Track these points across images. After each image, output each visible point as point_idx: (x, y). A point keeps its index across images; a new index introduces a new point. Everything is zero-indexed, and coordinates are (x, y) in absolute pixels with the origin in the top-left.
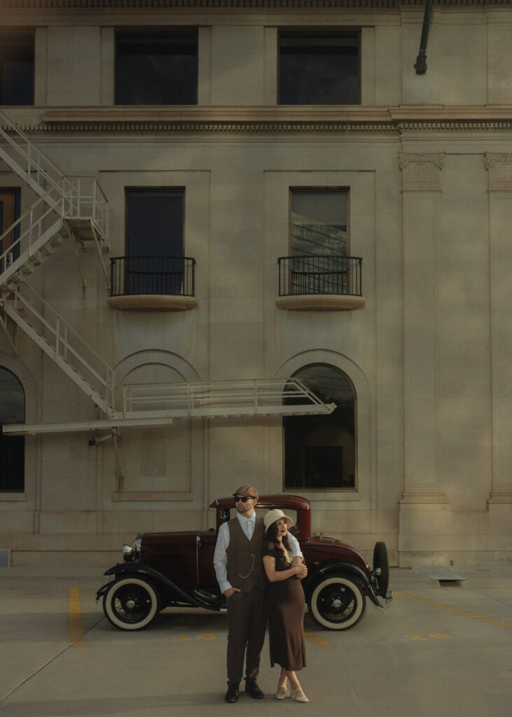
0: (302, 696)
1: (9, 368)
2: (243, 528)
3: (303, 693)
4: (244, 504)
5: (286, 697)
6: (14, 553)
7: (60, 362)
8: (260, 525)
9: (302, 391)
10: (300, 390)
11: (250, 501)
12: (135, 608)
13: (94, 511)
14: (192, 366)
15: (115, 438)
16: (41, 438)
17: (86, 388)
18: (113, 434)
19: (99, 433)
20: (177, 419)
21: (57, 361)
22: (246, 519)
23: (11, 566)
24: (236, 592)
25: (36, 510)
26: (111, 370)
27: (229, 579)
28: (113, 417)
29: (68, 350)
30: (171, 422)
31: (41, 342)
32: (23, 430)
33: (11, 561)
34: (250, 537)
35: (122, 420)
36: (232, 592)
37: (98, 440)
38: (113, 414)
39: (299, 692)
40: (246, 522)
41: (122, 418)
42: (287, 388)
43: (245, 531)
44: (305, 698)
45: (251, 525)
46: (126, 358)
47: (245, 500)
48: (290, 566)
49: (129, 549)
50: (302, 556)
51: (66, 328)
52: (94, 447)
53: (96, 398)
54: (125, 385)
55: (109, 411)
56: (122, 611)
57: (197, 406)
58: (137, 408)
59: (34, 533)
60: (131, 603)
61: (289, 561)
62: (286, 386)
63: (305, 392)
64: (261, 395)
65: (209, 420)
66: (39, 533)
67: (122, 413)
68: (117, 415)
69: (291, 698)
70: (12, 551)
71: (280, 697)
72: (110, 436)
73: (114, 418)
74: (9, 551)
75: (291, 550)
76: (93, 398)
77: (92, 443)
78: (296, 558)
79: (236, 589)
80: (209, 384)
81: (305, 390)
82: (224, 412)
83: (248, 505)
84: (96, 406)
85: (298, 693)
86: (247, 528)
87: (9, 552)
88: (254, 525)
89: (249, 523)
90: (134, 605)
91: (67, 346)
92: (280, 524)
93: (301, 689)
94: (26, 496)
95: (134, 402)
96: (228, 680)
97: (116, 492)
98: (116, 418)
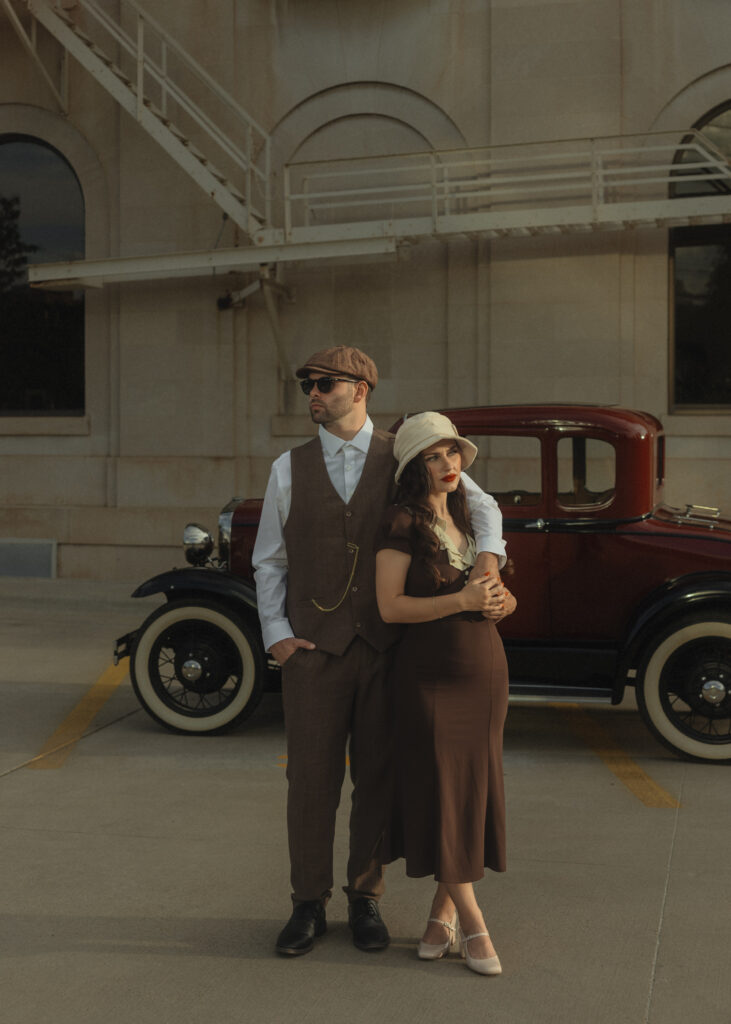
0: (484, 955)
1: (52, 141)
2: (330, 469)
3: (489, 945)
4: (328, 399)
5: (447, 954)
6: (62, 547)
7: (147, 119)
8: (380, 457)
9: (712, 163)
10: (706, 160)
11: (345, 389)
12: (202, 678)
13: (233, 458)
14: (448, 117)
15: (267, 288)
16: (118, 294)
17: (204, 178)
18: (262, 281)
19: (236, 279)
20: (405, 242)
21: (140, 117)
22: (341, 442)
23: (59, 576)
24: (302, 651)
25: (108, 456)
26: (264, 133)
27: (287, 611)
28: (260, 240)
29: (169, 97)
30: (392, 248)
31: (108, 79)
32: (70, 276)
33: (58, 566)
34: (347, 496)
35: (281, 247)
36: (291, 650)
37: (236, 297)
38: (261, 234)
39: (480, 942)
40: (340, 451)
41: (282, 243)
42: (678, 157)
43: (334, 478)
44: (494, 964)
45: (356, 458)
46: (298, 106)
47: (327, 385)
48: (460, 581)
49: (200, 536)
50: (502, 552)
51: (164, 45)
52: (229, 313)
53: (226, 200)
54: (287, 165)
55: (253, 227)
56: (177, 685)
57: (462, 208)
58: (319, 219)
59: (106, 506)
60: (193, 667)
61: (458, 566)
62: (679, 153)
63: (721, 165)
64: (613, 177)
65: (488, 243)
66: (115, 506)
67: (282, 230)
68: (270, 236)
69: (458, 956)
70: (59, 545)
71: (426, 952)
72: (256, 286)
73: (263, 244)
74: (54, 543)
75: (472, 534)
76: (217, 198)
77: (224, 304)
78: (481, 558)
79: (302, 642)
80: (489, 156)
81: (718, 159)
82: (521, 220)
83: (338, 400)
84: (226, 216)
85: (476, 946)
86: (342, 470)
87: (54, 548)
88: (362, 461)
89: (349, 453)
90: (200, 672)
91: (167, 87)
92: (437, 456)
93: (485, 934)
94: (89, 423)
95: (316, 207)
96: (293, 892)
97: (279, 415)
98: (268, 242)
